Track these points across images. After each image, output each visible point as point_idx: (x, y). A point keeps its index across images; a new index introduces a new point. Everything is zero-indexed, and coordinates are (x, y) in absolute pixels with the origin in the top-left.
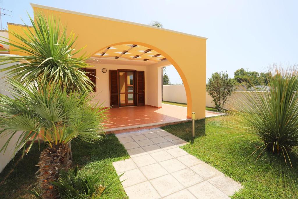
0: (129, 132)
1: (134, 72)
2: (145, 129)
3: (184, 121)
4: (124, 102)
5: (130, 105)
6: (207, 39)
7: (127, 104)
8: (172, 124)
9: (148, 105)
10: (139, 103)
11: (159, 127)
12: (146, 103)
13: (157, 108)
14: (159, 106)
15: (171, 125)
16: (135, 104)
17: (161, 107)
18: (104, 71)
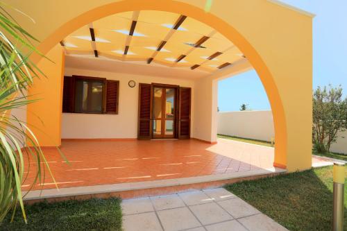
0: (155, 194)
1: (176, 89)
2: (191, 189)
3: (273, 174)
4: (160, 133)
5: (168, 137)
6: (314, 15)
7: (163, 136)
8: (249, 179)
9: (194, 139)
10: (181, 134)
11: (223, 184)
12: (192, 136)
13: (209, 143)
14: (212, 141)
15: (247, 181)
16: (176, 136)
17: (215, 143)
18: (132, 84)
